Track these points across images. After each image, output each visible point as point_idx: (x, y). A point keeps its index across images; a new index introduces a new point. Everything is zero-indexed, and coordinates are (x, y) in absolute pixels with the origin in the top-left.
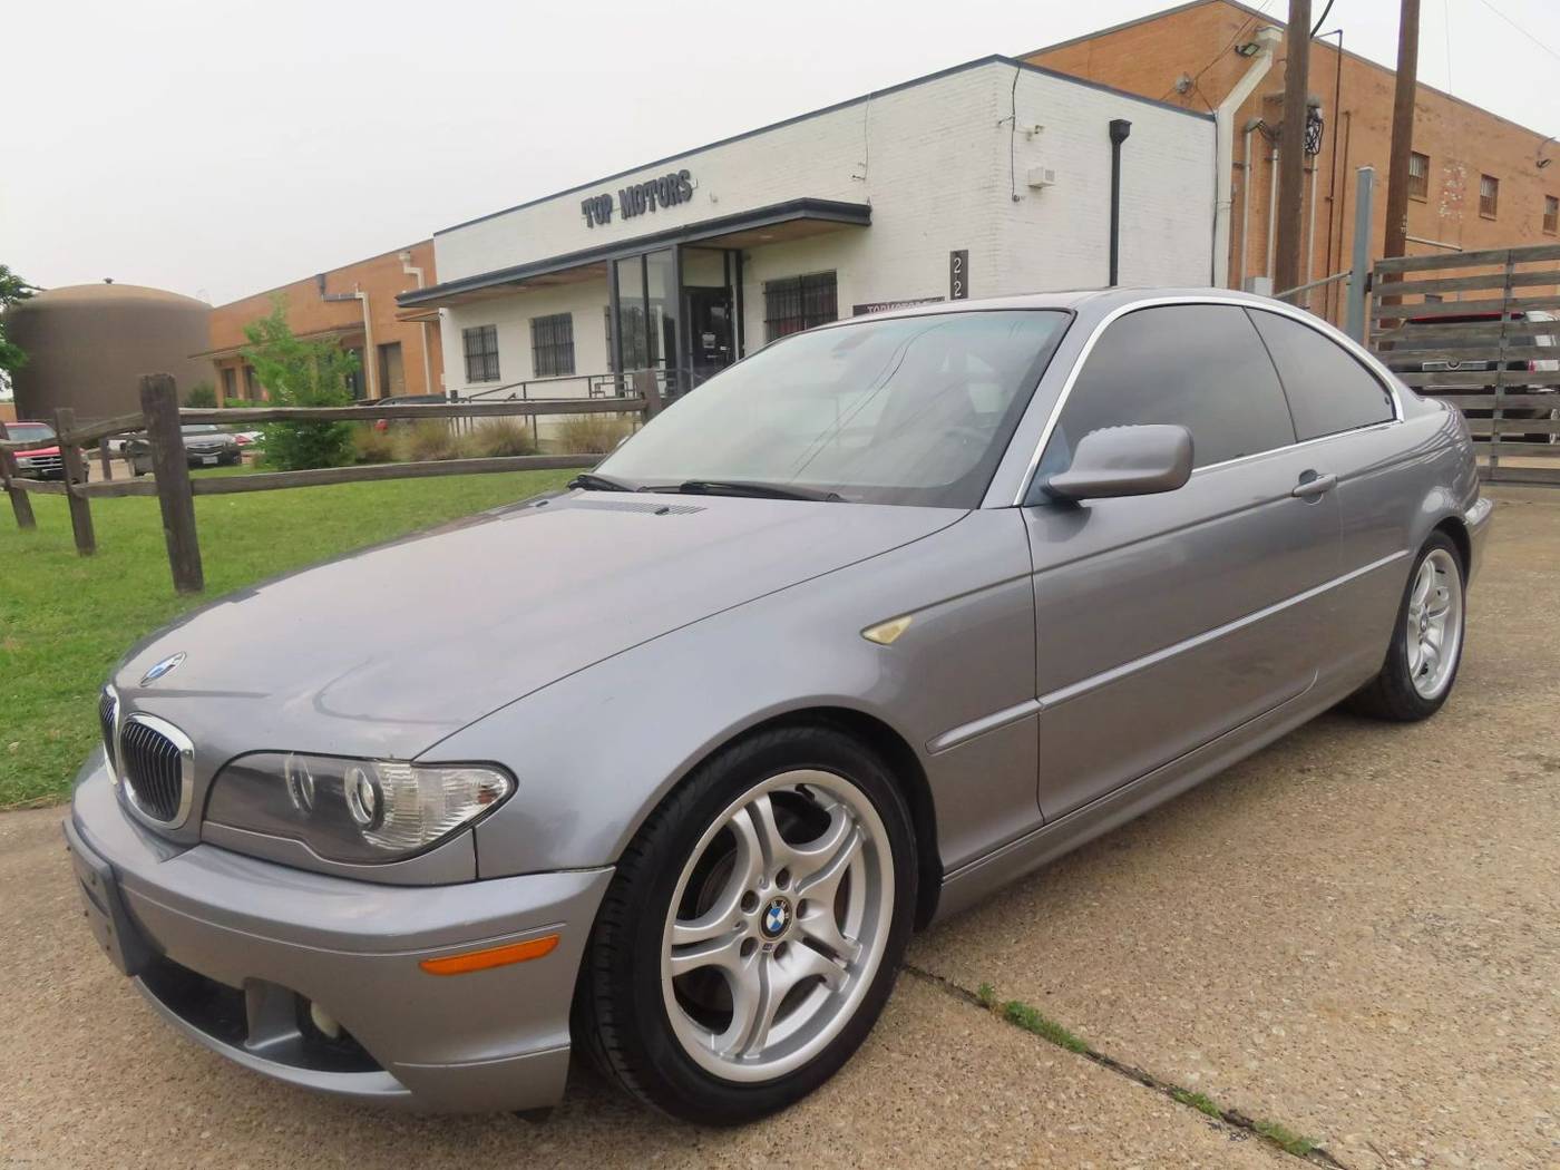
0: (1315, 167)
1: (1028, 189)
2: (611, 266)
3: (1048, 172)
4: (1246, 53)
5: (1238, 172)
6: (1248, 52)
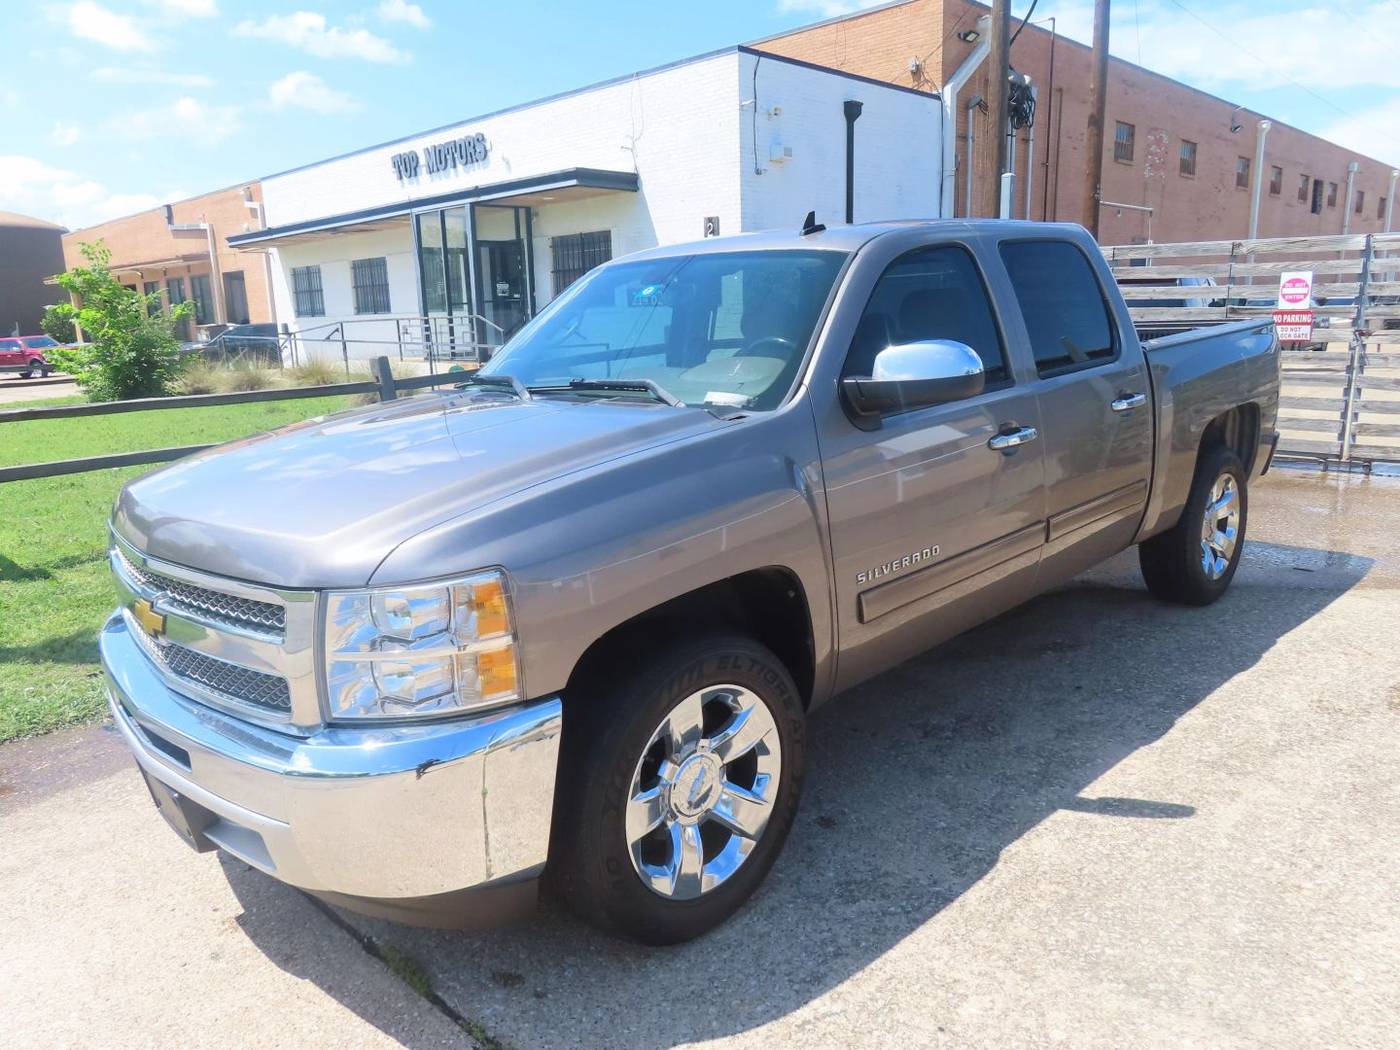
0: (1031, 138)
1: (769, 162)
2: (415, 219)
3: (785, 149)
5: (962, 142)
6: (969, 38)
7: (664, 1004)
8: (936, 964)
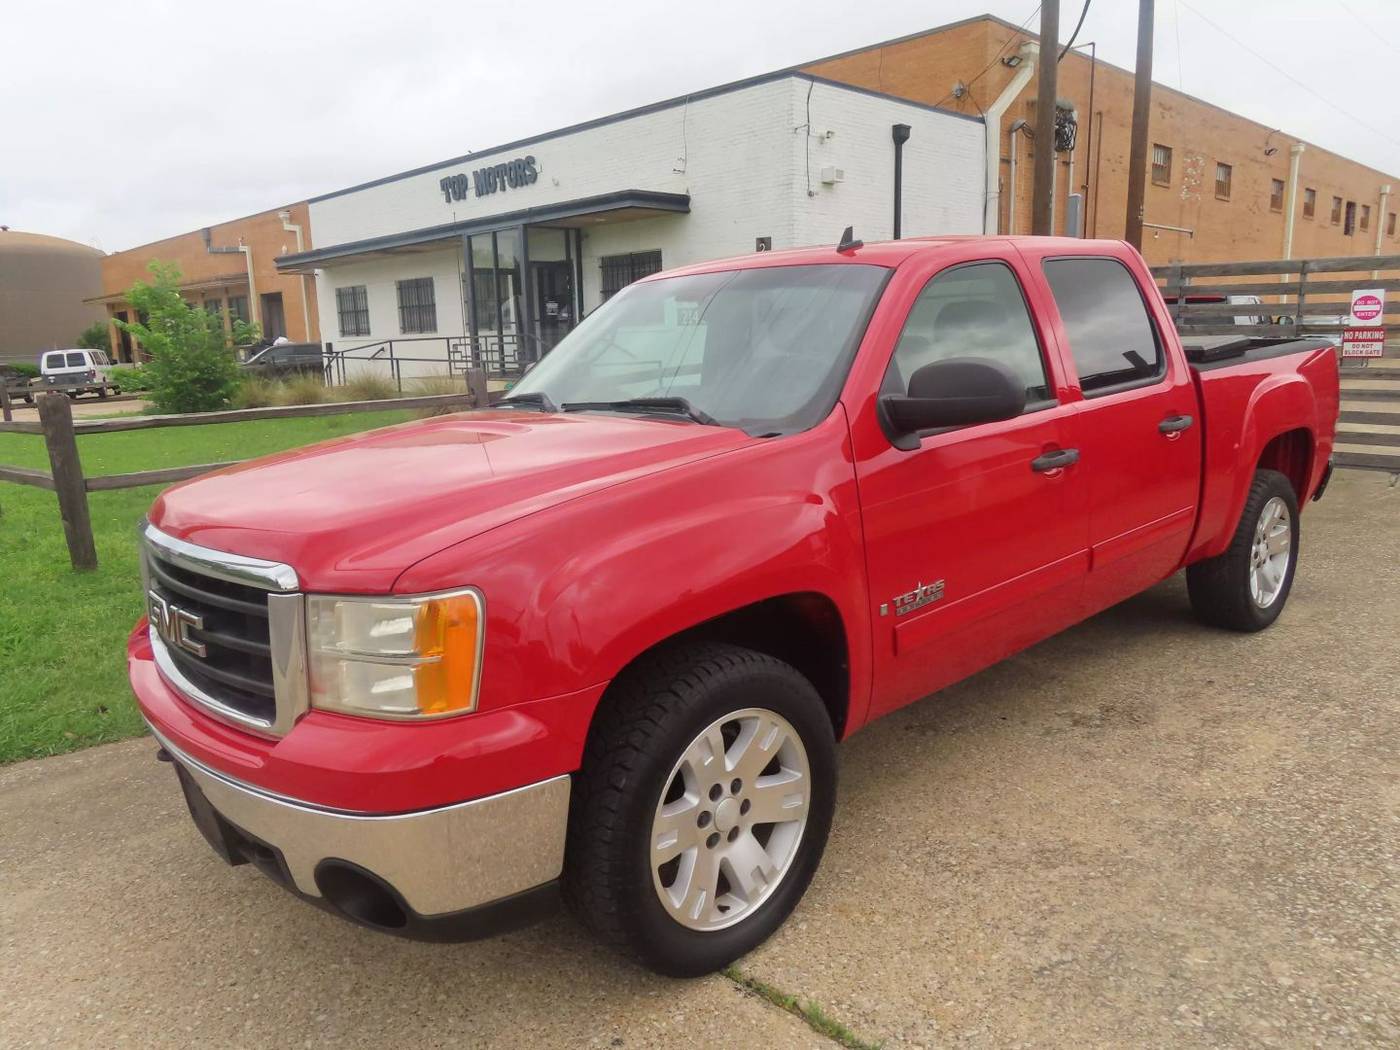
0: (1072, 160)
1: (821, 184)
2: (466, 240)
3: (837, 171)
4: (1011, 64)
5: (1005, 165)
6: (1013, 63)
7: (903, 952)
8: (1149, 920)
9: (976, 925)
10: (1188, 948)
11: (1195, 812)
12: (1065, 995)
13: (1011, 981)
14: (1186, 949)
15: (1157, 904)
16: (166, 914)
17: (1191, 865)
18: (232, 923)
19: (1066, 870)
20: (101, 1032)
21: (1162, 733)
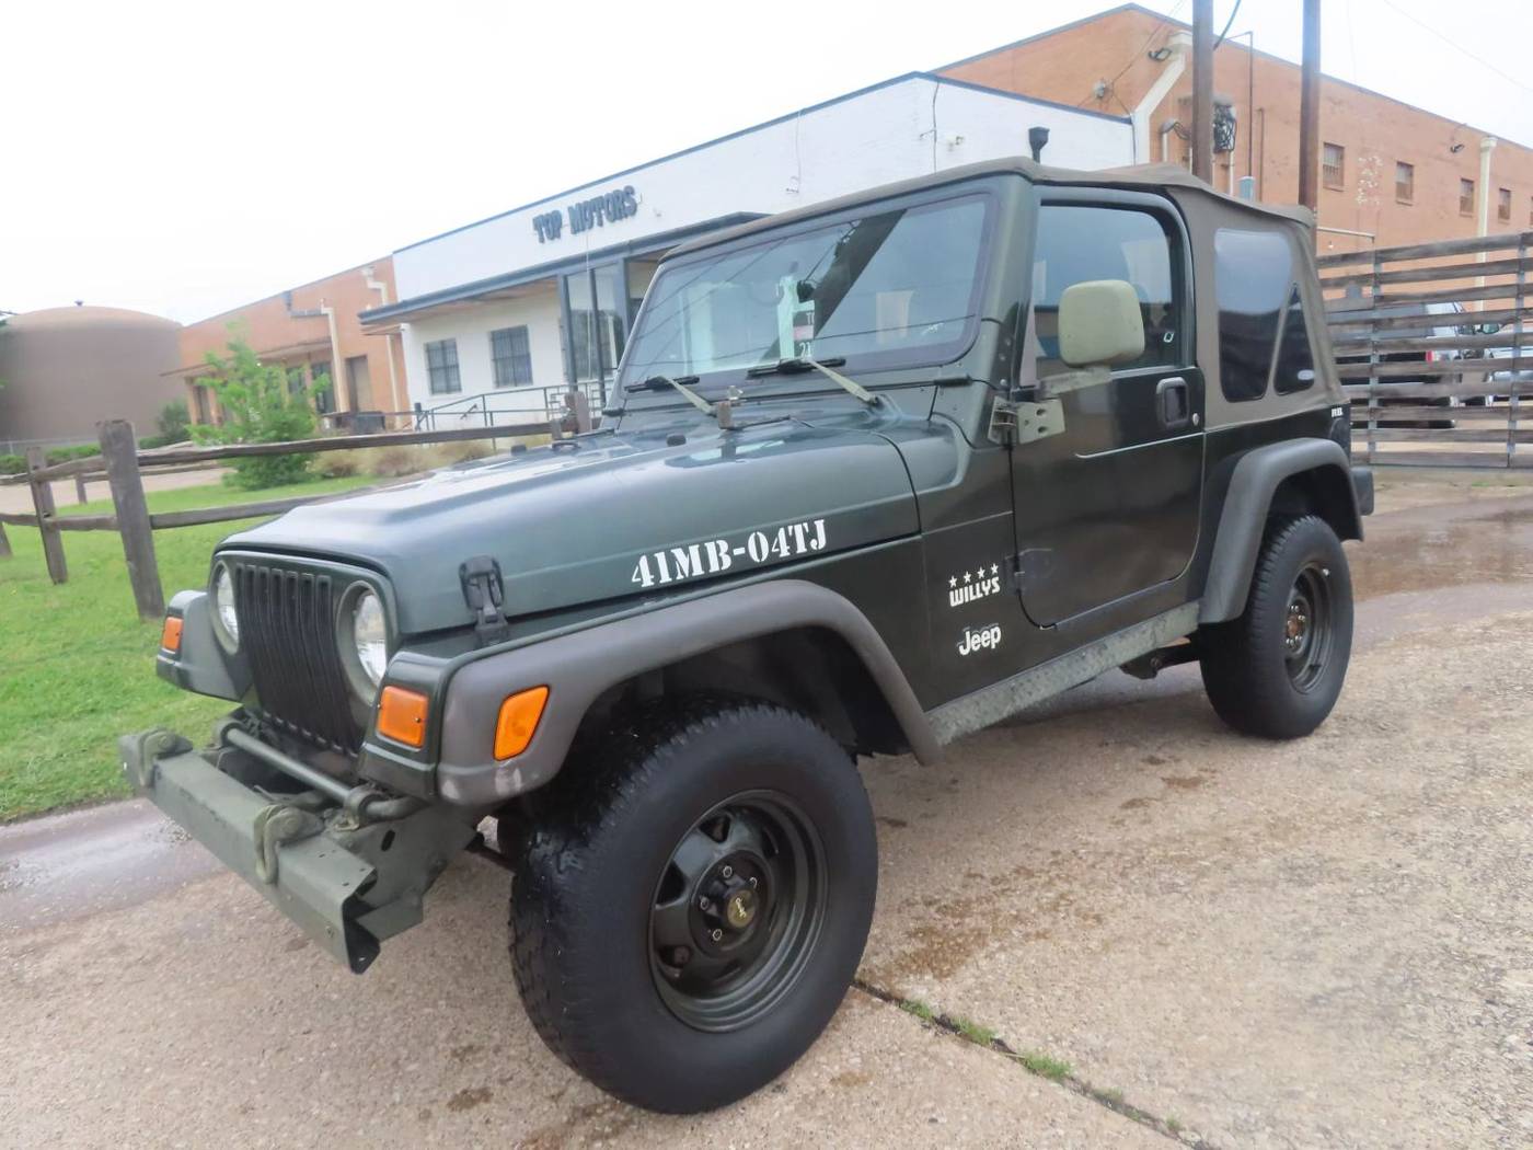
0: (1232, 163)
2: (561, 281)
4: (1158, 58)
6: (1161, 56)
9: (1221, 950)
10: (1503, 970)
11: (1479, 822)
12: (1351, 1026)
13: (1278, 1012)
14: (1501, 972)
15: (1452, 922)
16: (230, 959)
17: (1486, 879)
18: (306, 967)
19: (1326, 887)
20: (149, 1087)
21: (1419, 741)
